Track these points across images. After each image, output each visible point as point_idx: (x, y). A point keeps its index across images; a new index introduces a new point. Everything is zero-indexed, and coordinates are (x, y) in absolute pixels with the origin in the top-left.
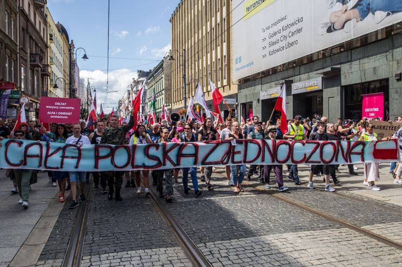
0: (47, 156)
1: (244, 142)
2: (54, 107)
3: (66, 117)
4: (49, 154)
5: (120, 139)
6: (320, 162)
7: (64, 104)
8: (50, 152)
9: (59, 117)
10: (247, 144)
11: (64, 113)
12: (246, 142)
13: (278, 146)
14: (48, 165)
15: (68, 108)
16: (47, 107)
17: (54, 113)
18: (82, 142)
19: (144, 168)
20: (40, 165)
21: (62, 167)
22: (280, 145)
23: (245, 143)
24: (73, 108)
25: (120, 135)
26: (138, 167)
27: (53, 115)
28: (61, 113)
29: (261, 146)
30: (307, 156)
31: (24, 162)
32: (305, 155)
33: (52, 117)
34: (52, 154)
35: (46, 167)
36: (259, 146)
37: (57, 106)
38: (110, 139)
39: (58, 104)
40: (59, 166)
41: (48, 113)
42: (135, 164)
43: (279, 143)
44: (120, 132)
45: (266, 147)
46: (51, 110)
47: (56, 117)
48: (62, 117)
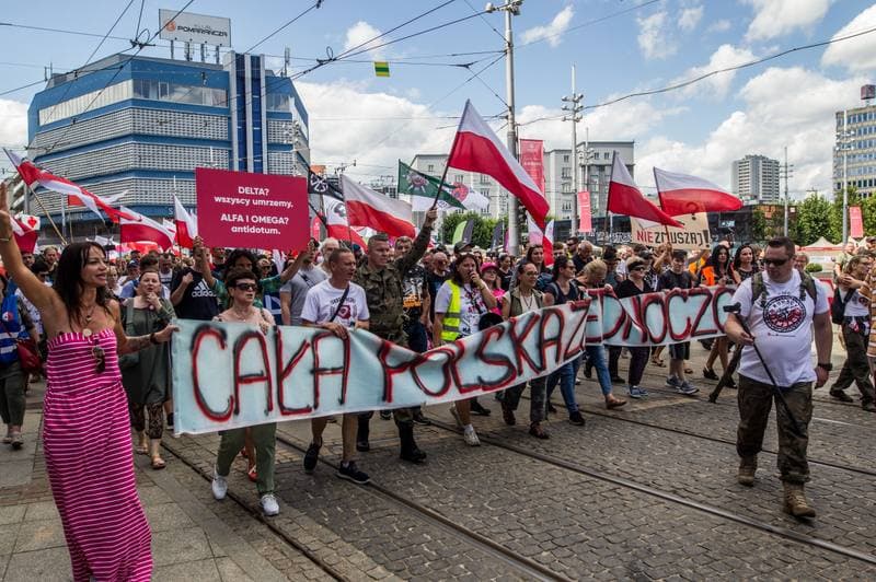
0: (282, 375)
2: (238, 201)
3: (275, 231)
4: (284, 366)
6: (715, 332)
7: (262, 192)
8: (285, 363)
9: (254, 230)
11: (267, 219)
14: (287, 403)
15: (276, 204)
16: (217, 199)
17: (240, 218)
19: (485, 389)
21: (316, 406)
24: (289, 205)
26: (470, 388)
27: (237, 224)
28: (260, 219)
30: (693, 322)
32: (689, 320)
33: (235, 229)
34: (290, 367)
35: (283, 409)
37: (245, 196)
39: (247, 190)
41: (224, 217)
42: (463, 383)
46: (230, 209)
47: (245, 229)
48: (262, 230)
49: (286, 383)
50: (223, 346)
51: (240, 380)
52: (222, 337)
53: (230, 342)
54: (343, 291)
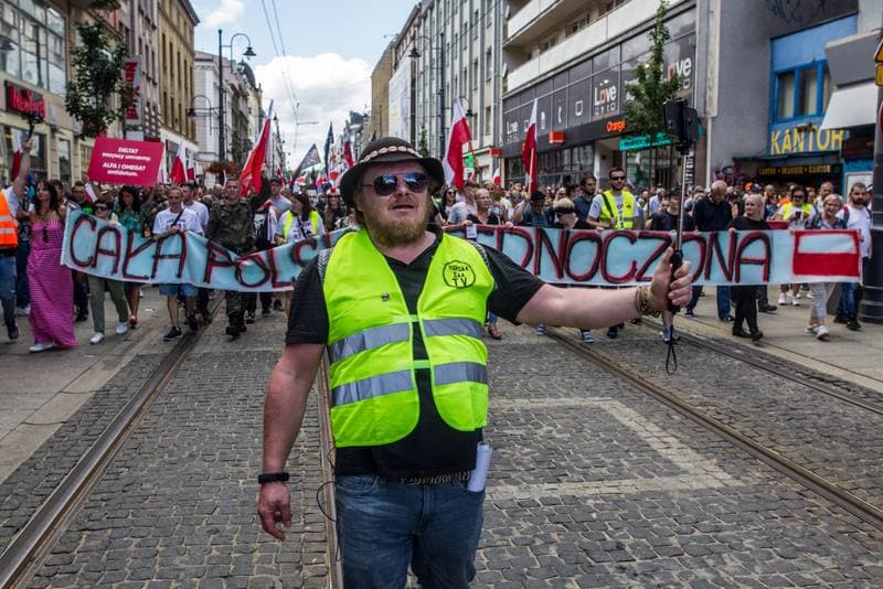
0: (129, 255)
1: (496, 232)
2: (117, 156)
3: (134, 174)
4: (133, 251)
5: (244, 224)
7: (133, 151)
8: (133, 249)
9: (121, 173)
10: (503, 236)
11: (131, 167)
12: (501, 233)
13: (572, 245)
14: (129, 271)
15: (140, 158)
16: (104, 155)
17: (115, 166)
18: (184, 221)
20: (115, 271)
21: (153, 277)
22: (578, 241)
23: (499, 233)
24: (148, 159)
25: (245, 216)
27: (112, 169)
28: (127, 167)
29: (534, 242)
30: (639, 267)
31: (93, 262)
32: (634, 263)
33: (109, 172)
34: (137, 252)
35: (125, 275)
36: (529, 241)
37: (122, 153)
38: (227, 223)
39: (124, 150)
40: (149, 275)
41: (105, 165)
42: (278, 280)
43: (576, 236)
44: (246, 210)
45: (543, 245)
46: (109, 160)
47: (116, 172)
48: (127, 173)
49: (131, 261)
50: (93, 229)
51: (99, 250)
52: (94, 224)
53: (98, 228)
54: (177, 215)
